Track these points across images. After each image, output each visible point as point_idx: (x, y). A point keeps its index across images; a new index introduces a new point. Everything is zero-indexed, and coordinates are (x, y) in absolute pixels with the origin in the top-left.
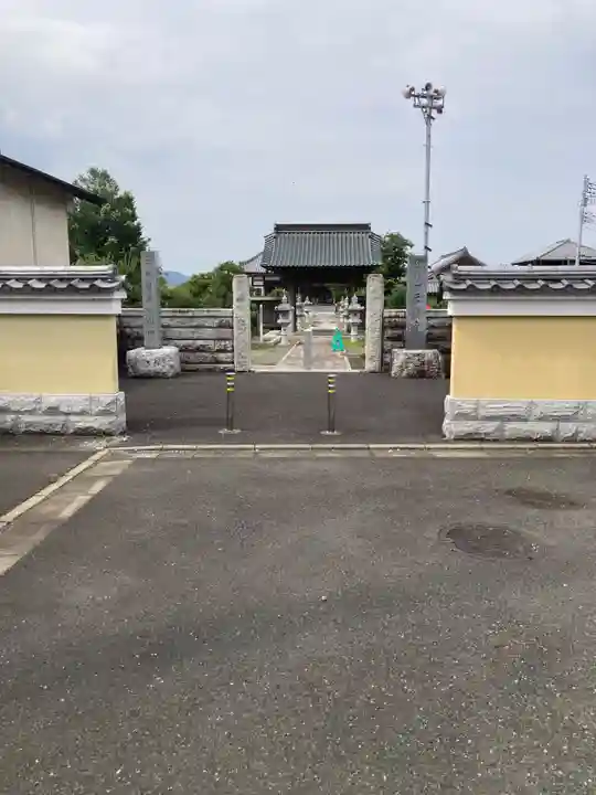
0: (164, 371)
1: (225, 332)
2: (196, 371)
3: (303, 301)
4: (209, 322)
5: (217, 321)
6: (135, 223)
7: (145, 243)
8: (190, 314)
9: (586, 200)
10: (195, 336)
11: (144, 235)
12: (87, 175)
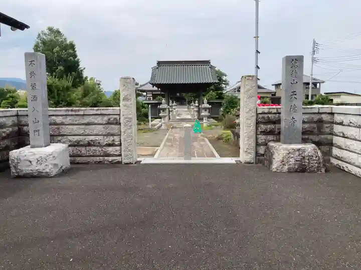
0: (47, 170)
1: (114, 128)
2: (87, 163)
3: (173, 103)
4: (99, 120)
5: (106, 118)
6: (76, 59)
7: (82, 71)
8: (81, 113)
9: (314, 51)
10: (87, 132)
11: (81, 66)
12: (47, 32)
